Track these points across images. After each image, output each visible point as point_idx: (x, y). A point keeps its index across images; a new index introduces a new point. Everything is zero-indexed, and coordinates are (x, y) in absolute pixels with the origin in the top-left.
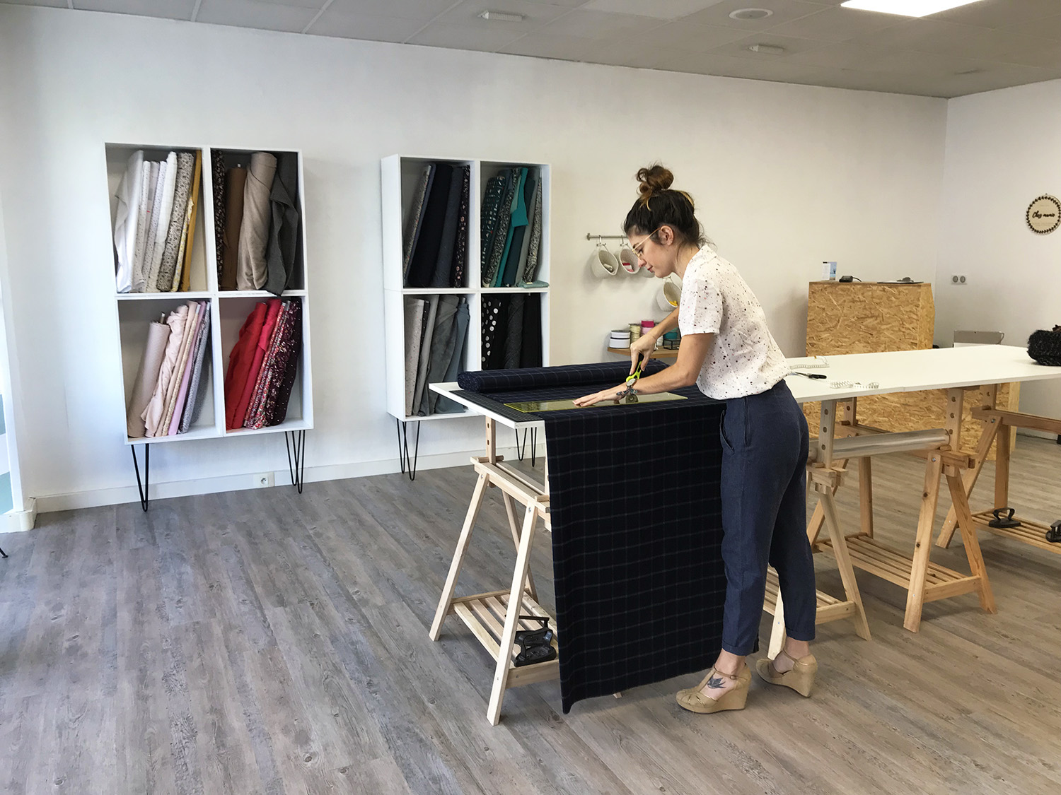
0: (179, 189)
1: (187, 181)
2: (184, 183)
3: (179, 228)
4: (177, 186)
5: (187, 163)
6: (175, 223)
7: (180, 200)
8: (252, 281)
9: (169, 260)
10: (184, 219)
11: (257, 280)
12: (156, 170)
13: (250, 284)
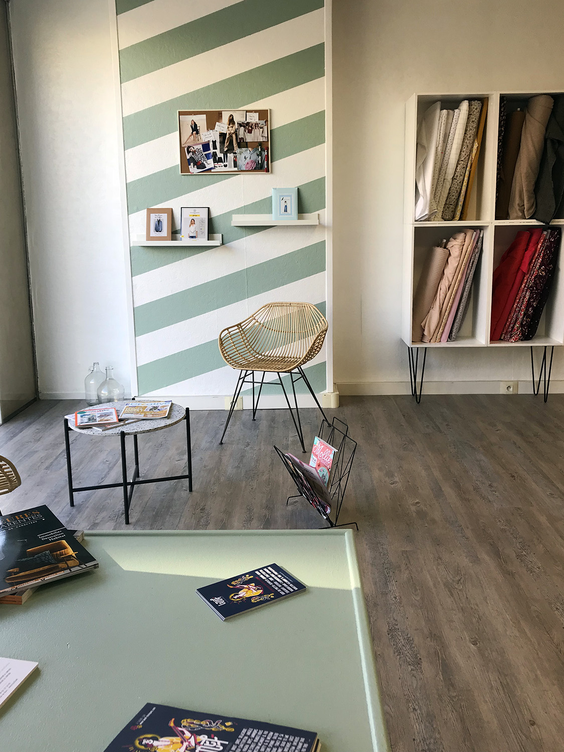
0: (468, 133)
1: (475, 125)
2: (472, 127)
3: (465, 166)
4: (466, 130)
5: (476, 109)
6: (462, 162)
7: (468, 142)
8: (523, 212)
9: (454, 194)
10: (469, 157)
11: (528, 210)
12: (451, 117)
13: (521, 214)
